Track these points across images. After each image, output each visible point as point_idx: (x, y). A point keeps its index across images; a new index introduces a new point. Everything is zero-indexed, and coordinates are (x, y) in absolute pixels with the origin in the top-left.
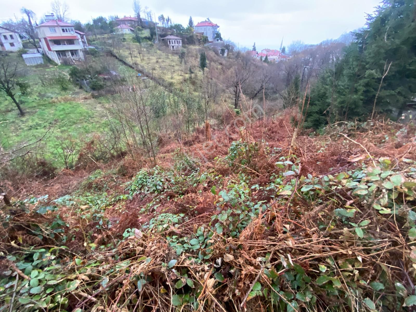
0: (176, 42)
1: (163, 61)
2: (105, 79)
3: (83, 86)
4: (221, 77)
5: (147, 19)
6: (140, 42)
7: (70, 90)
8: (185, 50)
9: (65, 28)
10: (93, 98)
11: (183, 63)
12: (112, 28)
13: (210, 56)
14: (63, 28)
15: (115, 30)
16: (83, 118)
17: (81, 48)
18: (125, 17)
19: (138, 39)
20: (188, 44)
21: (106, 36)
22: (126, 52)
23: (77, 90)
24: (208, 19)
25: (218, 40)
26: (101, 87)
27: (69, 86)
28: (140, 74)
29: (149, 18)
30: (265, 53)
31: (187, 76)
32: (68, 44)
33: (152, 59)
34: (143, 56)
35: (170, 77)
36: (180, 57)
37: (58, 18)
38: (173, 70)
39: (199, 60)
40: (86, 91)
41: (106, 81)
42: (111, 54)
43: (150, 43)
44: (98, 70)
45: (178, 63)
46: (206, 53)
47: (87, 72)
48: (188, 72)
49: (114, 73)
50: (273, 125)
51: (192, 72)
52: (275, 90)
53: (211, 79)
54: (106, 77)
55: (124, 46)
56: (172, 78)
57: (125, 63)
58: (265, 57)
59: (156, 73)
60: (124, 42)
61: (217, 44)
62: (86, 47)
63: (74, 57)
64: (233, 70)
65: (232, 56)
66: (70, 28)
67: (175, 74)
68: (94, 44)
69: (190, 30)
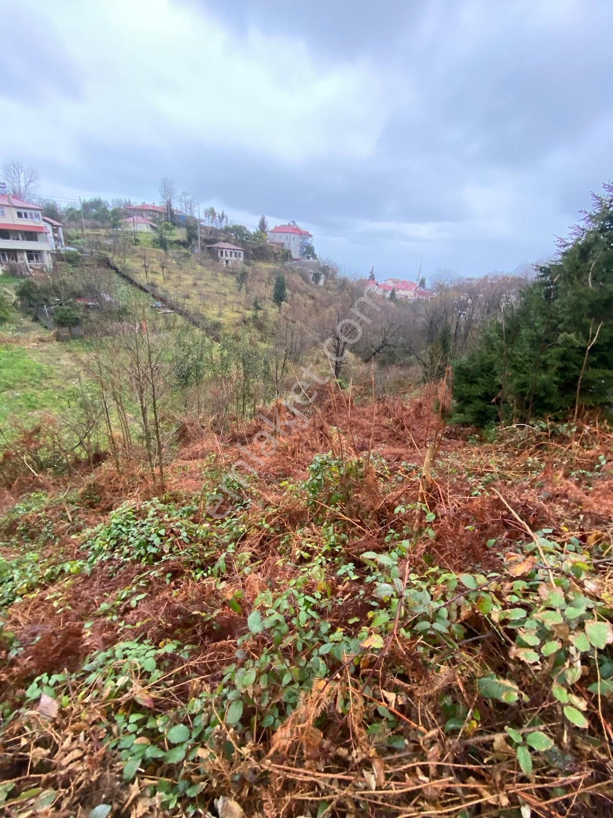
0: (233, 254)
1: (206, 285)
2: (88, 306)
3: (39, 317)
4: (313, 320)
5: (184, 211)
6: (165, 249)
7: (12, 322)
8: (249, 269)
9: (23, 211)
10: (58, 340)
11: (243, 290)
12: (116, 220)
13: (293, 282)
14: (19, 210)
15: (120, 224)
16: (28, 377)
17: (49, 249)
18: (144, 204)
19: (162, 243)
20: (254, 259)
21: (103, 232)
22: (136, 262)
23: (27, 322)
24: (294, 222)
25: (308, 258)
26: (76, 322)
27: (12, 315)
28: (159, 304)
29: (188, 210)
30: (391, 284)
31: (249, 314)
32: (23, 239)
33: (186, 279)
34: (169, 272)
35: (216, 312)
36: (238, 280)
37: (14, 191)
38: (223, 302)
39: (272, 287)
40: (46, 327)
41: (89, 310)
42: (107, 264)
43: (184, 251)
44: (76, 290)
45: (235, 290)
46: (286, 277)
47: (53, 291)
48: (252, 307)
49: (108, 298)
50: (405, 413)
51: (258, 308)
52: (407, 349)
53: (294, 322)
54: (90, 303)
55: (134, 252)
56: (220, 315)
57: (131, 282)
58: (390, 292)
59: (191, 304)
60: (135, 244)
61: (307, 265)
62: (59, 247)
63: (33, 263)
64: (333, 310)
65: (333, 286)
66: (33, 212)
67: (227, 309)
68: (76, 243)
69: (261, 237)
